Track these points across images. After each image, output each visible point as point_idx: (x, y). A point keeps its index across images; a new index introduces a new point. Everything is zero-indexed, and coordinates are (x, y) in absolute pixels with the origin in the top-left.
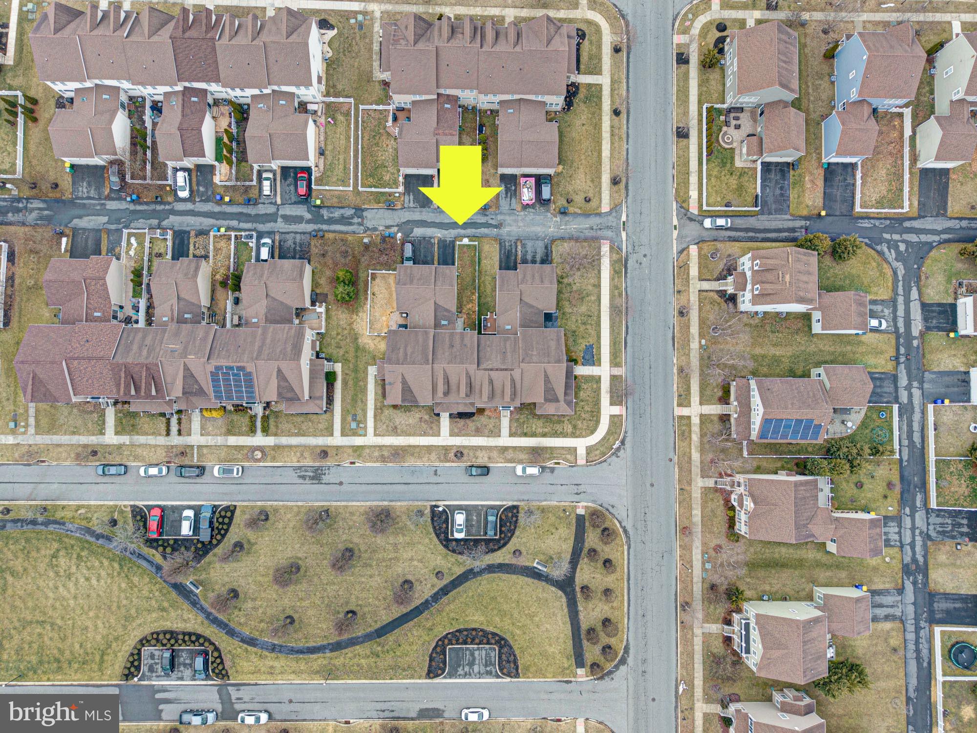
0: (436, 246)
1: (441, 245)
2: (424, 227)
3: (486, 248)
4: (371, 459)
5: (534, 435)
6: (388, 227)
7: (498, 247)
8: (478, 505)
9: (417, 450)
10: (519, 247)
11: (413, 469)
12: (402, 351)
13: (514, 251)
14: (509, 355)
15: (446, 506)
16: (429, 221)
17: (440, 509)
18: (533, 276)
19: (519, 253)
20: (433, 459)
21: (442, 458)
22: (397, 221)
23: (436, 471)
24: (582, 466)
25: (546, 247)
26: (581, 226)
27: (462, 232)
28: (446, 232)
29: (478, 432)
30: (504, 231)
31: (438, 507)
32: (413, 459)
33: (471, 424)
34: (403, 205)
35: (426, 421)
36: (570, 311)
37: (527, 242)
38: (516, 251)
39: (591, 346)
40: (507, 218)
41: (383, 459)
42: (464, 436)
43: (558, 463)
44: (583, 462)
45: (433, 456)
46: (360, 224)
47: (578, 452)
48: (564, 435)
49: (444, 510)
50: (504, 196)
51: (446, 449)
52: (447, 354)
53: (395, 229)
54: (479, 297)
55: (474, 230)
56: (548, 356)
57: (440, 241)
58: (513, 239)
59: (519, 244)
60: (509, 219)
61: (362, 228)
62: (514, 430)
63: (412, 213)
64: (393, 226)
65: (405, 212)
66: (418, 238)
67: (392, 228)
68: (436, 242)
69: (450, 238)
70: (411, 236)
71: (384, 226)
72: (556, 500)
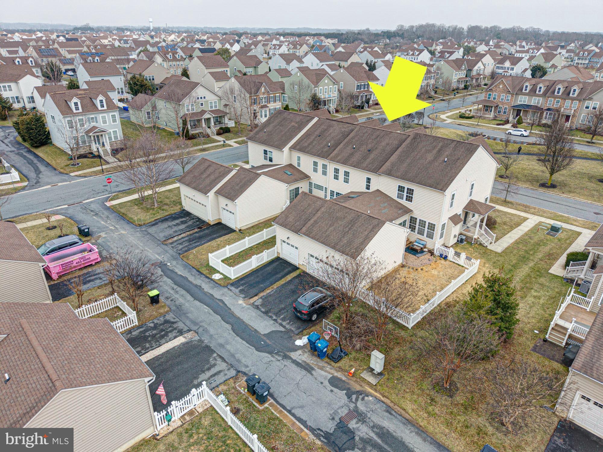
0: (261, 294)
1: (255, 291)
2: (247, 326)
6: (308, 368)
7: (193, 251)
10: (175, 239)
13: (185, 239)
14: (317, 133)
16: (228, 327)
19: (183, 235)
25: (154, 225)
26: (99, 220)
27: (206, 287)
28: (227, 300)
30: (162, 258)
34: (236, 378)
37: (161, 238)
38: (183, 238)
46: (361, 417)
52: (383, 144)
53: (295, 355)
55: (191, 278)
56: (284, 119)
58: (168, 248)
59: (170, 241)
63: (236, 356)
64: (294, 362)
65: (247, 367)
66: (275, 320)
67: (300, 362)
68: (256, 298)
69: (231, 290)
70: (282, 329)
71: (312, 375)
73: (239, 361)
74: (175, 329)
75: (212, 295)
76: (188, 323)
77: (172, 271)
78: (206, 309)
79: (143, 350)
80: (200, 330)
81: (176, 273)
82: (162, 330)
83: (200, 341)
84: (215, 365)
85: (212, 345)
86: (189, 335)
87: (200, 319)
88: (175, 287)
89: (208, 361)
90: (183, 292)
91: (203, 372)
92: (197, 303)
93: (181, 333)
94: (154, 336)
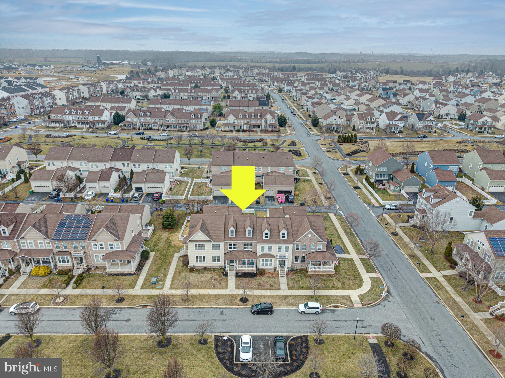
5: (309, 288)
8: (264, 336)
9: (207, 297)
11: (200, 310)
15: (232, 336)
17: (225, 338)
20: (220, 303)
21: (229, 302)
23: (223, 311)
24: (360, 308)
29: (260, 286)
31: (223, 337)
32: (201, 303)
33: (254, 281)
35: (216, 279)
39: (339, 246)
42: (248, 288)
43: (337, 307)
44: (360, 305)
45: (221, 301)
47: (352, 299)
48: (336, 288)
49: (229, 340)
50: (268, 201)
51: (232, 297)
62: (291, 285)
72: (344, 332)
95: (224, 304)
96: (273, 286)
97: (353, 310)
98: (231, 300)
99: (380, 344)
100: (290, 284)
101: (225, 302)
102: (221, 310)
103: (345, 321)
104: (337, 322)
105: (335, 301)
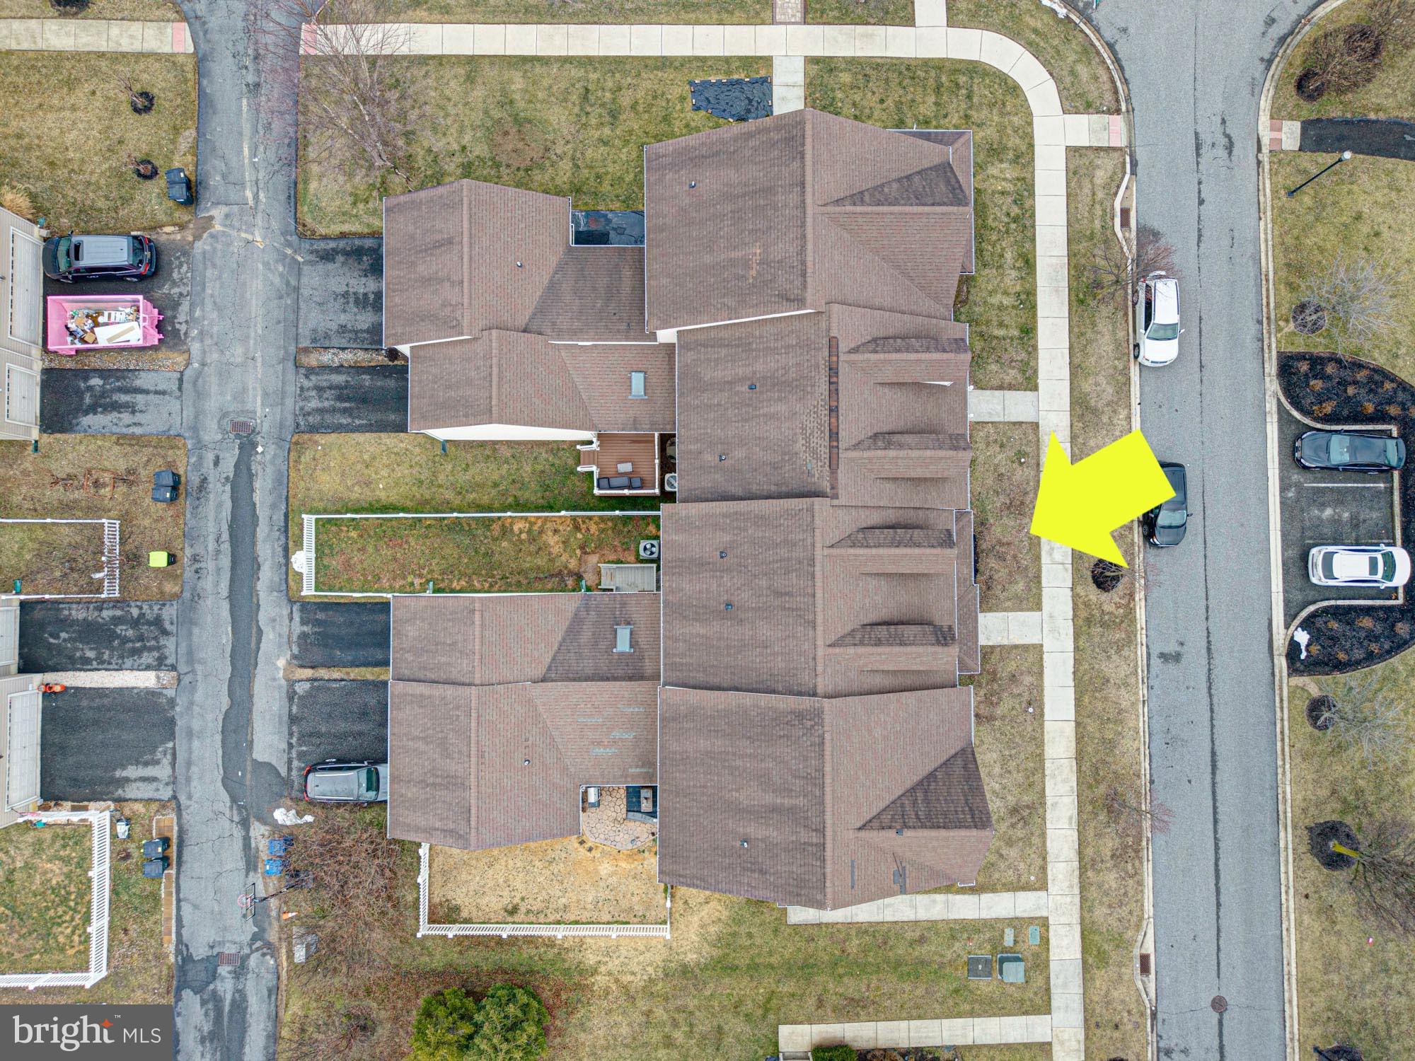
0: (323, 673)
1: (317, 654)
2: (249, 721)
3: (328, 483)
4: (1127, 898)
5: (1027, 300)
6: (251, 863)
7: (322, 439)
8: (1284, 503)
9: (1092, 726)
10: (326, 358)
11: (1158, 740)
12: (752, 830)
13: (339, 379)
14: (761, 366)
15: (1289, 618)
16: (225, 702)
17: (1302, 637)
18: (426, 281)
19: (347, 357)
20: (1124, 670)
21: (1118, 636)
22: (227, 826)
23: (1162, 656)
24: (1131, 126)
25: (327, 257)
26: (247, 128)
27: (267, 575)
28: (269, 637)
30: (263, 415)
31: (1293, 647)
32: (1127, 744)
34: (163, 805)
35: (989, 700)
36: (566, 165)
37: (304, 330)
38: (339, 369)
39: (698, 89)
40: (212, 404)
41: (1128, 854)
42: (1038, 558)
43: (1125, 213)
44: (1118, 122)
45: (1114, 668)
46: (240, 971)
47: (1084, 142)
48: (1025, 191)
49: (1306, 625)
50: (126, 417)
51: (1085, 621)
52: (765, 631)
53: (256, 830)
54: (518, 506)
55: (262, 531)
56: (769, 191)
57: (302, 660)
58: (294, 382)
59: (313, 360)
60: (217, 399)
61: (253, 961)
62: (1012, 375)
63: (194, 769)
64: (247, 839)
65: (190, 797)
66: (290, 746)
67: (253, 845)
68: (308, 673)
69: (291, 619)
70: (283, 772)
71: (247, 876)
72: (1254, 222)
73: (188, 780)
74: (158, 648)
75: (258, 606)
76: (183, 649)
77: (251, 476)
78: (226, 638)
79: (96, 659)
80: (186, 679)
81: (253, 490)
82: (141, 638)
83: (172, 702)
84: (157, 762)
85: (180, 723)
86: (167, 677)
87: (202, 655)
88: (226, 536)
89: (153, 752)
90: (226, 561)
91: (137, 763)
92: (225, 606)
93: (160, 664)
94: (125, 640)
95: (1125, 652)
96: (1021, 454)
97: (1141, 155)
98: (1103, 624)
99: (1305, 114)
100: (1008, 379)
101: (1118, 651)
102: (1156, 661)
103: (1201, 202)
104: (1206, 233)
105: (1098, 212)
